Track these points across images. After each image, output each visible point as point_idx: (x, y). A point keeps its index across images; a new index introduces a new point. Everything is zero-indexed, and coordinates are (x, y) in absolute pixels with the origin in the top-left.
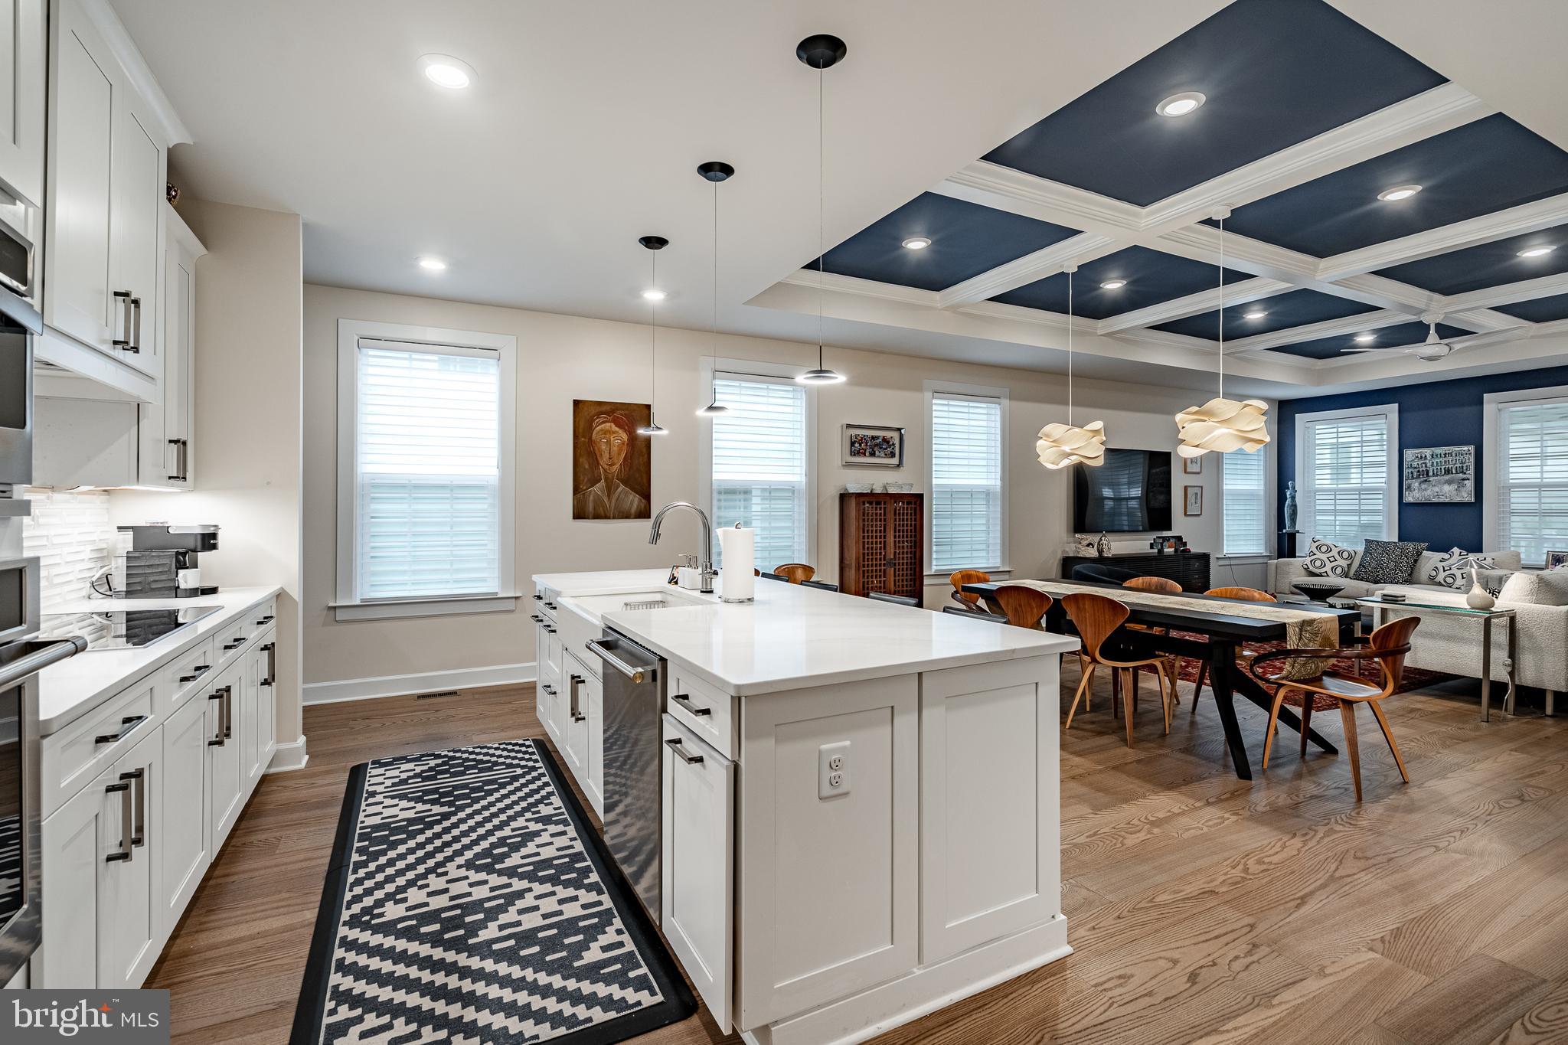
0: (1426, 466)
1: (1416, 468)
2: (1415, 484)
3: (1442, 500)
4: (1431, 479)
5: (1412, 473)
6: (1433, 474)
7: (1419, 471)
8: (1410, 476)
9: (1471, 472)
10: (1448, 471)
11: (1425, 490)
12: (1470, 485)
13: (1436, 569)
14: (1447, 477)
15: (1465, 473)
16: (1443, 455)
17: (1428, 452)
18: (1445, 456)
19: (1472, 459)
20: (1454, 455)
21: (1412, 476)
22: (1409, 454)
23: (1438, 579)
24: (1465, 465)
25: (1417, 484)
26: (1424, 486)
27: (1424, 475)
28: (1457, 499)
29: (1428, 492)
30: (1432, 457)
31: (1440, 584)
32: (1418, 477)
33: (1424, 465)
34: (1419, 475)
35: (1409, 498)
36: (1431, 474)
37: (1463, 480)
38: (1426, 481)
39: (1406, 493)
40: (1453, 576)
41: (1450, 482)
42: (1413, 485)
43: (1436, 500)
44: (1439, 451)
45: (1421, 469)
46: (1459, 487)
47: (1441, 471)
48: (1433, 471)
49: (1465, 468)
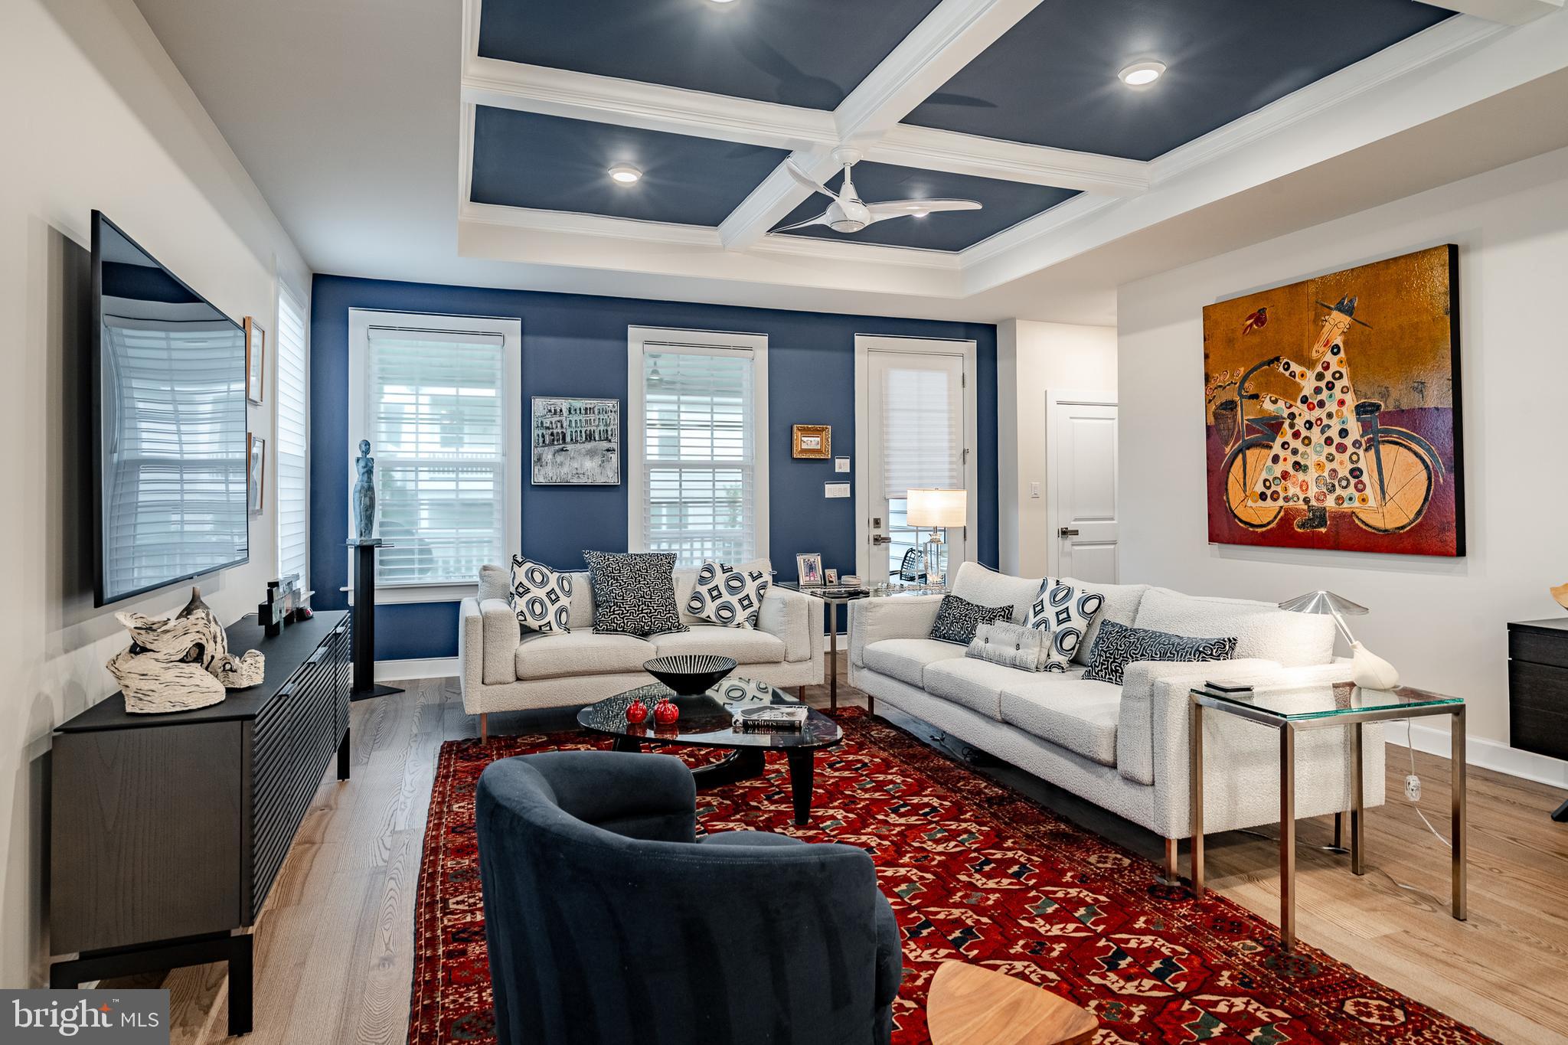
0: (562, 427)
1: (548, 428)
2: (548, 455)
3: (583, 481)
4: (569, 447)
5: (543, 436)
6: (572, 440)
7: (552, 434)
8: (541, 440)
9: (616, 439)
10: (590, 437)
11: (561, 464)
12: (615, 458)
13: (696, 597)
14: (589, 446)
15: (610, 441)
16: (583, 412)
17: (563, 404)
18: (586, 413)
19: (617, 421)
20: (596, 412)
21: (544, 441)
22: (539, 405)
23: (704, 615)
24: (609, 429)
25: (550, 456)
26: (559, 458)
27: (558, 440)
28: (600, 480)
29: (565, 469)
30: (570, 412)
31: (706, 621)
32: (552, 443)
33: (559, 425)
34: (553, 440)
35: (539, 477)
36: (568, 439)
37: (608, 450)
38: (562, 450)
39: (535, 469)
40: (727, 607)
41: (591, 453)
42: (544, 456)
43: (575, 481)
44: (579, 403)
45: (555, 431)
46: (603, 462)
47: (581, 436)
48: (571, 435)
49: (610, 433)
